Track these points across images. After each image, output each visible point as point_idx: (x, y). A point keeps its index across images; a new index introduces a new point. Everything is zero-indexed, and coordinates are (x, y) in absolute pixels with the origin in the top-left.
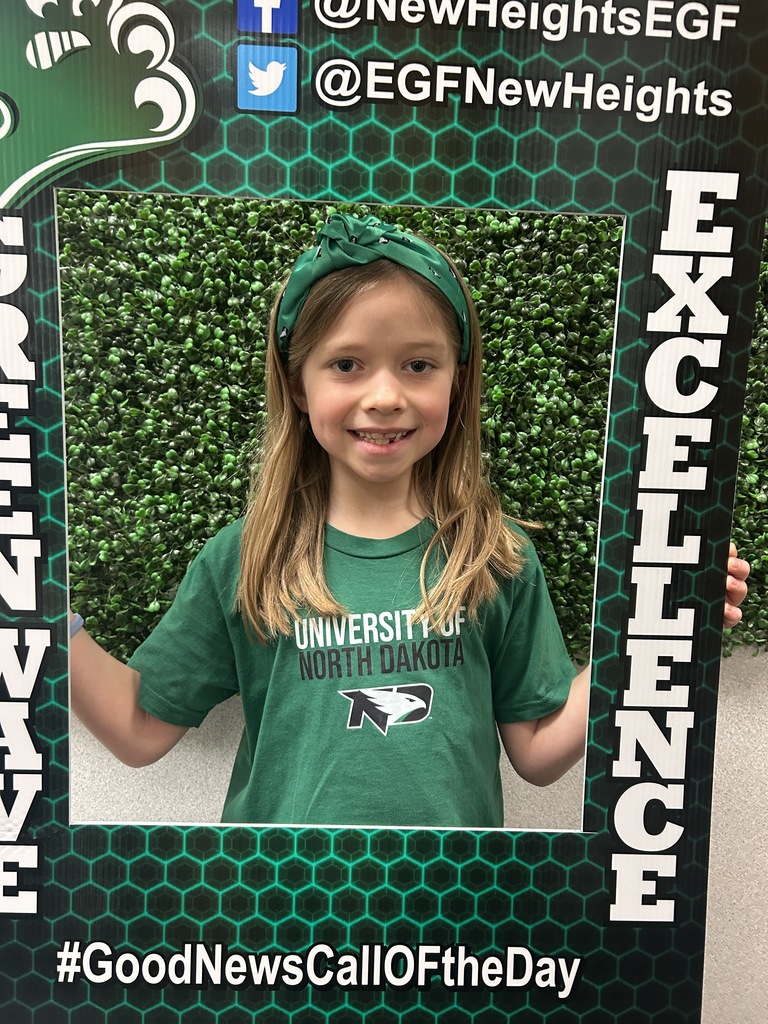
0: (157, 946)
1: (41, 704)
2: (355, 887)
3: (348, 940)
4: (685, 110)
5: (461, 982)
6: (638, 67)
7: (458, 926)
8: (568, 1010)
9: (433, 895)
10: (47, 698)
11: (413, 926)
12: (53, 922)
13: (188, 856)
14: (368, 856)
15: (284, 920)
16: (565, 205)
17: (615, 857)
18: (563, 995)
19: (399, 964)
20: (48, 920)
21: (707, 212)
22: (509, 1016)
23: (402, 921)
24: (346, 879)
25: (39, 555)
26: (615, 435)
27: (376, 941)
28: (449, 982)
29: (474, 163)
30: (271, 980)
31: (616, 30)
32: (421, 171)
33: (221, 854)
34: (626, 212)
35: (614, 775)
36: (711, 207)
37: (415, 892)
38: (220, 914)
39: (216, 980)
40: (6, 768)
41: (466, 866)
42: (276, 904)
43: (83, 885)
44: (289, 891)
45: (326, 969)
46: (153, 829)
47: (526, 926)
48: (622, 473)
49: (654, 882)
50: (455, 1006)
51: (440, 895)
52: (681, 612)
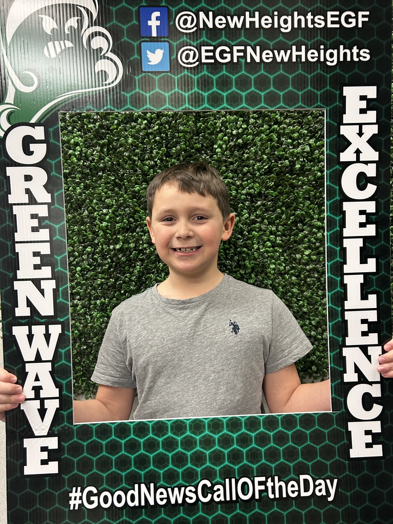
0: (120, 487)
1: (57, 363)
2: (219, 448)
3: (218, 476)
4: (349, 59)
5: (277, 496)
6: (326, 41)
7: (273, 466)
8: (334, 507)
9: (259, 450)
10: (61, 360)
11: (250, 467)
12: (66, 477)
13: (134, 437)
14: (225, 431)
15: (184, 468)
16: (297, 106)
17: (349, 424)
18: (330, 499)
19: (245, 488)
20: (64, 476)
21: (363, 104)
22: (303, 512)
23: (245, 464)
24: (215, 444)
25: (55, 288)
26: (330, 212)
27: (233, 476)
28: (271, 496)
29: (253, 89)
30: (180, 501)
31: (314, 26)
32: (229, 94)
33: (151, 435)
34: (324, 106)
35: (345, 381)
36: (365, 102)
37: (250, 449)
38: (152, 467)
39: (152, 503)
40: (41, 397)
41: (275, 434)
42: (180, 460)
43: (81, 456)
44: (186, 452)
45: (208, 493)
46: (116, 424)
47: (308, 463)
48: (335, 230)
49: (371, 436)
50: (275, 509)
51: (263, 450)
52: (370, 296)
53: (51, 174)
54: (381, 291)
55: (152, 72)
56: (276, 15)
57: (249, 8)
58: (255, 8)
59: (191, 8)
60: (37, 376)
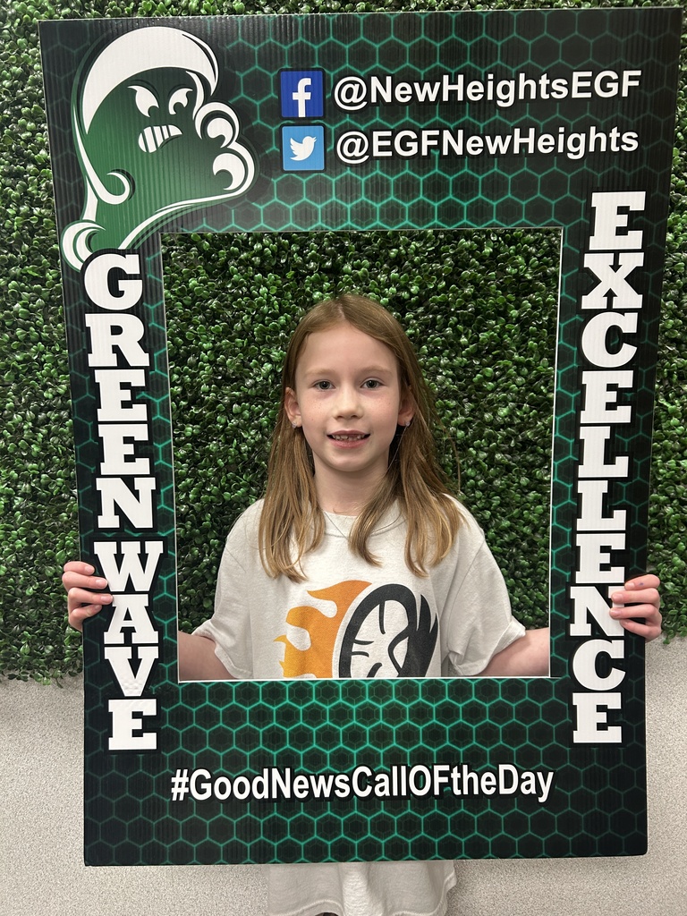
0: (244, 771)
1: (157, 595)
2: (385, 723)
3: (382, 762)
4: (603, 149)
5: (466, 792)
6: (567, 120)
7: (461, 750)
8: (546, 811)
9: (442, 728)
10: (162, 591)
11: (429, 750)
12: (168, 755)
13: (264, 703)
14: (394, 699)
15: (334, 749)
16: (518, 222)
17: (575, 695)
18: (542, 800)
19: (419, 779)
20: (165, 754)
21: (623, 221)
22: (502, 817)
23: (421, 747)
24: (378, 717)
25: (155, 489)
26: (561, 386)
27: (402, 762)
28: (457, 792)
29: (451, 196)
30: (327, 794)
31: (550, 96)
32: (413, 205)
33: (287, 701)
34: (561, 224)
35: (572, 634)
36: (625, 217)
37: (429, 726)
38: (288, 746)
39: (287, 795)
40: (133, 642)
41: (465, 705)
42: (328, 737)
43: (189, 727)
44: (337, 727)
45: (367, 784)
46: (238, 684)
47: (512, 748)
48: (568, 413)
49: (605, 713)
50: (462, 810)
51: (447, 728)
52: (616, 512)
53: (150, 325)
54: (633, 505)
55: (296, 172)
56: (491, 80)
57: (449, 70)
58: (458, 69)
59: (358, 71)
60: (128, 613)
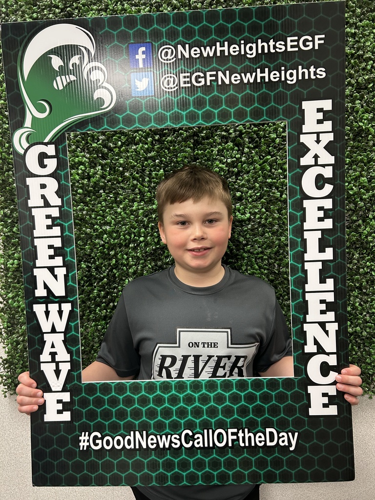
0: (120, 433)
1: (69, 333)
2: (199, 405)
3: (198, 427)
4: (307, 77)
5: (247, 444)
6: (286, 63)
7: (244, 420)
8: (295, 455)
9: (232, 407)
10: (71, 331)
11: (225, 420)
12: (77, 424)
13: (130, 394)
14: (204, 391)
15: (171, 420)
16: (262, 119)
17: (309, 387)
18: (292, 449)
19: (220, 437)
20: (75, 423)
21: (320, 116)
23: (220, 418)
24: (195, 401)
25: (66, 273)
26: (292, 209)
27: (209, 427)
28: (242, 445)
29: (224, 107)
30: (167, 446)
31: (276, 51)
32: (203, 112)
33: (143, 393)
34: (285, 118)
35: (305, 352)
36: (322, 114)
37: (225, 406)
38: (144, 418)
39: (144, 446)
40: (57, 360)
41: (245, 394)
42: (167, 413)
43: (89, 408)
44: (172, 407)
45: (190, 440)
46: (115, 384)
47: (273, 419)
48: (296, 224)
49: (327, 398)
50: (245, 455)
51: (235, 407)
52: (328, 280)
53: (61, 183)
54: (337, 275)
55: (139, 97)
56: (242, 44)
57: (220, 39)
58: (224, 39)
59: (171, 42)
60: (53, 343)
